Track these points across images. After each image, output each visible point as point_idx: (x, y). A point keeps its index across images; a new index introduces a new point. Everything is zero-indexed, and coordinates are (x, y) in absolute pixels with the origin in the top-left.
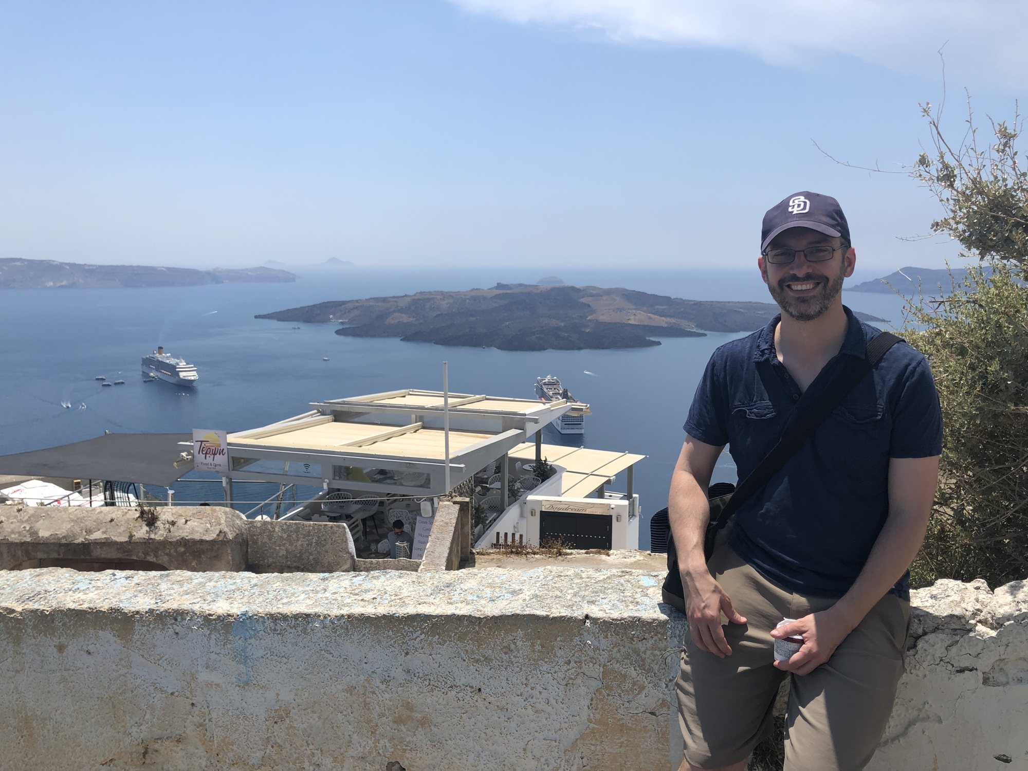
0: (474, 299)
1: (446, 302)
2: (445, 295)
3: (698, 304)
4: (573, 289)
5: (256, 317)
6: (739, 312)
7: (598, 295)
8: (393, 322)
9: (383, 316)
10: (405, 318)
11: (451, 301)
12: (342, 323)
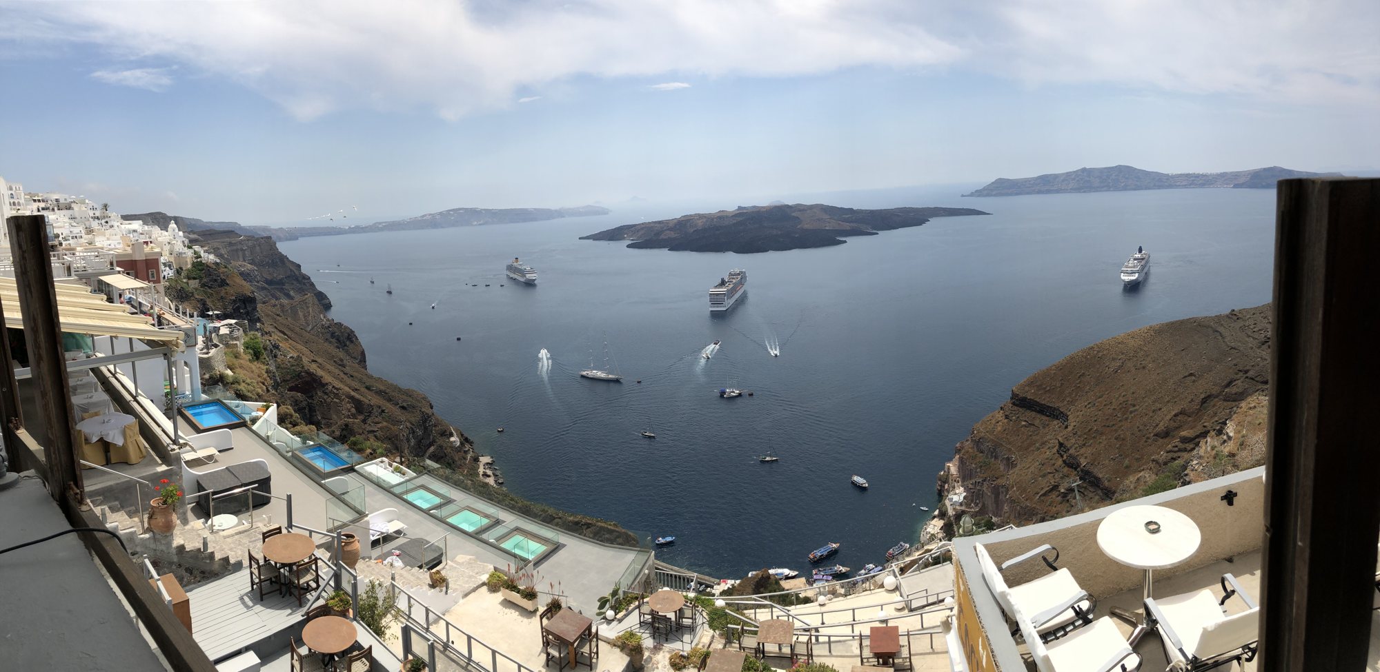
0: (720, 218)
1: (701, 221)
2: (701, 216)
3: (872, 212)
4: (788, 206)
5: (580, 238)
6: (898, 215)
7: (804, 210)
8: (665, 237)
9: (658, 233)
10: (673, 235)
11: (704, 220)
12: (632, 240)
